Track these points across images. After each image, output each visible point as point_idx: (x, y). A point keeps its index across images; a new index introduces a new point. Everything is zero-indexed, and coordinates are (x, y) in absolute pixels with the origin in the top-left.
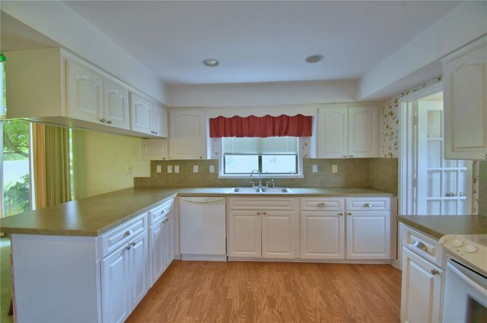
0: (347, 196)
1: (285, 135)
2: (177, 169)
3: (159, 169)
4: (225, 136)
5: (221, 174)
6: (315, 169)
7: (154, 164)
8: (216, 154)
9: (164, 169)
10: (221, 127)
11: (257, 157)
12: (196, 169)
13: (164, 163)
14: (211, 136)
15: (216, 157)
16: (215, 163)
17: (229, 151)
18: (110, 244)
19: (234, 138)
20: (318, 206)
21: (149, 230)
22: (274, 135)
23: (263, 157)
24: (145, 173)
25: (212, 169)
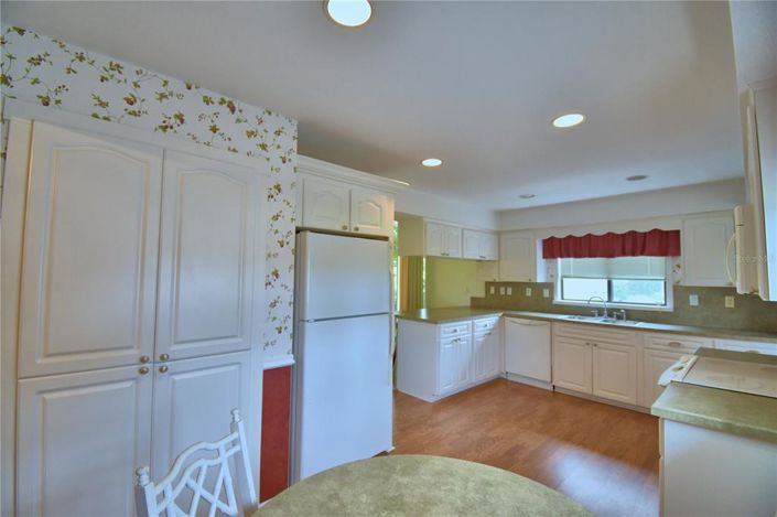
0: (717, 337)
1: (642, 253)
2: (510, 291)
3: (492, 290)
4: (561, 257)
5: (558, 299)
6: (694, 300)
7: (488, 285)
8: (552, 276)
9: (497, 291)
10: (556, 248)
11: (606, 281)
12: (529, 292)
13: (498, 285)
14: (544, 257)
15: (550, 280)
16: (550, 286)
17: (566, 274)
18: (445, 333)
19: (572, 260)
20: (670, 344)
21: (473, 336)
22: (624, 254)
23: (615, 282)
24: (481, 293)
25: (546, 293)
